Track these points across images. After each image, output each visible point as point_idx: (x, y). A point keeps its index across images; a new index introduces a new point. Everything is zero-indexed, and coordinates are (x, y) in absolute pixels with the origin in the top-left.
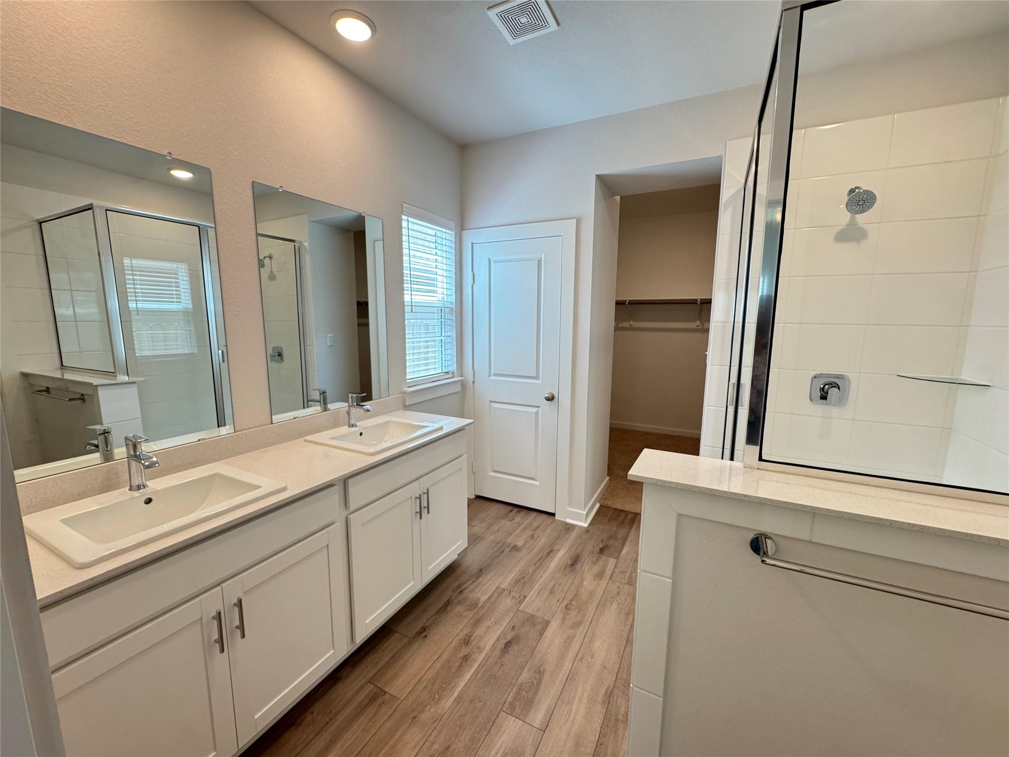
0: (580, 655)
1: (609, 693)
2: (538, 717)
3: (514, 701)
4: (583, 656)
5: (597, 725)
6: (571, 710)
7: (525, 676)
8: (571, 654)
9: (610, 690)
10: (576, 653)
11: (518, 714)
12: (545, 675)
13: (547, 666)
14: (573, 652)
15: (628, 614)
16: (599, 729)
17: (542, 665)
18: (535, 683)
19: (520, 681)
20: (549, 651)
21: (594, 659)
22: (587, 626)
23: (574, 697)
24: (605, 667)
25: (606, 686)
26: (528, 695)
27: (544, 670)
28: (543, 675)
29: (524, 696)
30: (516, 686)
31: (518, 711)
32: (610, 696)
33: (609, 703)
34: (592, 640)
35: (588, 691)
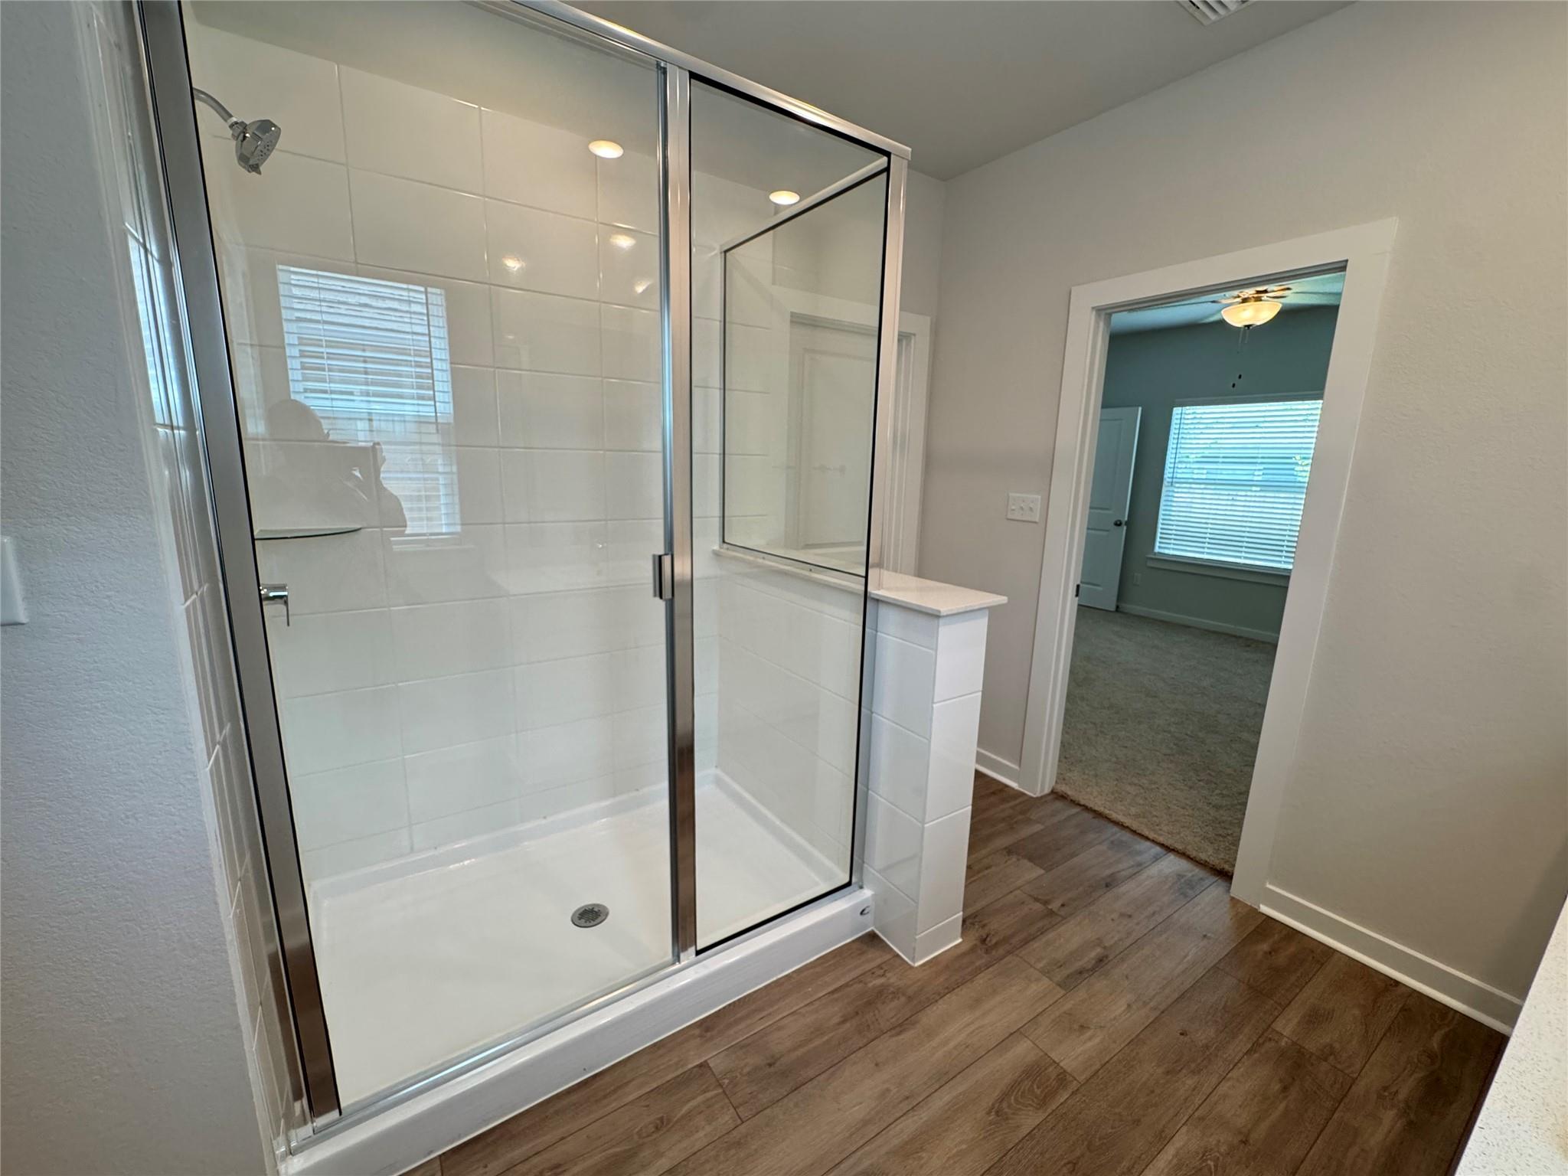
0: (905, 1106)
1: (898, 1029)
2: (1022, 1051)
3: (1057, 1089)
4: (901, 1102)
5: (941, 1007)
6: (968, 1035)
7: (1029, 1120)
8: (924, 1115)
9: (893, 1032)
10: (911, 1114)
11: (1053, 1067)
12: (990, 1104)
13: (979, 1115)
14: (916, 1118)
15: (738, 1144)
16: (940, 1002)
17: (990, 1124)
18: (1013, 1098)
19: (1039, 1117)
20: (964, 1146)
21: (886, 1086)
22: (851, 1161)
23: (955, 1048)
24: (877, 1065)
25: (894, 1039)
26: (1032, 1086)
27: (989, 1113)
28: (993, 1105)
29: (1038, 1088)
30: (1049, 1111)
31: (1052, 1072)
32: (900, 1025)
33: (907, 1019)
34: (866, 1123)
35: (928, 1045)
